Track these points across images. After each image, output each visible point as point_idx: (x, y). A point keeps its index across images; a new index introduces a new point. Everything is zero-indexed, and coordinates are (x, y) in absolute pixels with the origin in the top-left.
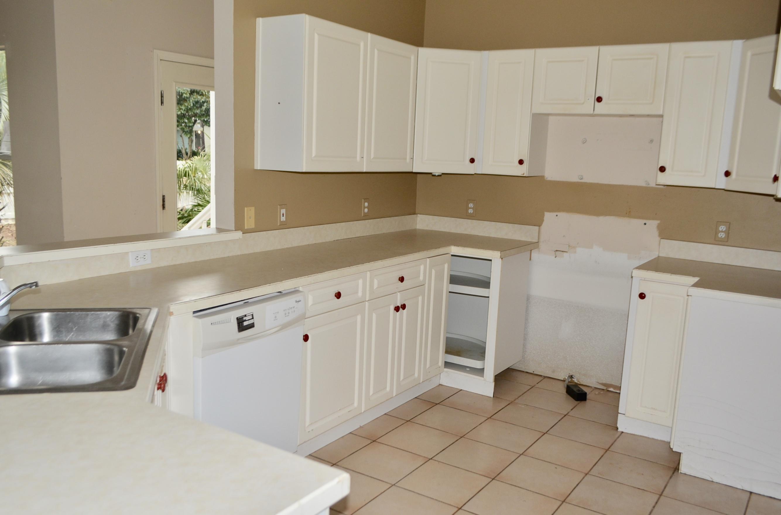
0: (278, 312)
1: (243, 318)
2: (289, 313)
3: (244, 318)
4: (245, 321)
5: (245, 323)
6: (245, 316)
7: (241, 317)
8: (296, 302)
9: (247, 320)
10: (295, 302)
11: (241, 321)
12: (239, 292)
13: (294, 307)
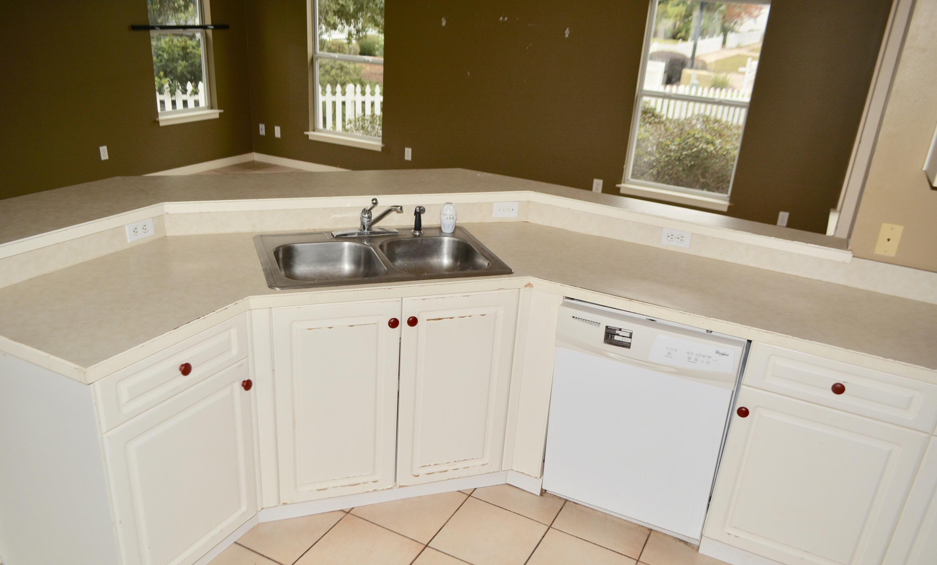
0: (676, 350)
1: (616, 330)
2: (696, 360)
3: (617, 332)
4: (618, 335)
5: (616, 338)
6: (620, 330)
7: (614, 328)
8: (717, 352)
9: (620, 335)
10: (715, 352)
11: (611, 332)
12: (629, 301)
13: (709, 357)
